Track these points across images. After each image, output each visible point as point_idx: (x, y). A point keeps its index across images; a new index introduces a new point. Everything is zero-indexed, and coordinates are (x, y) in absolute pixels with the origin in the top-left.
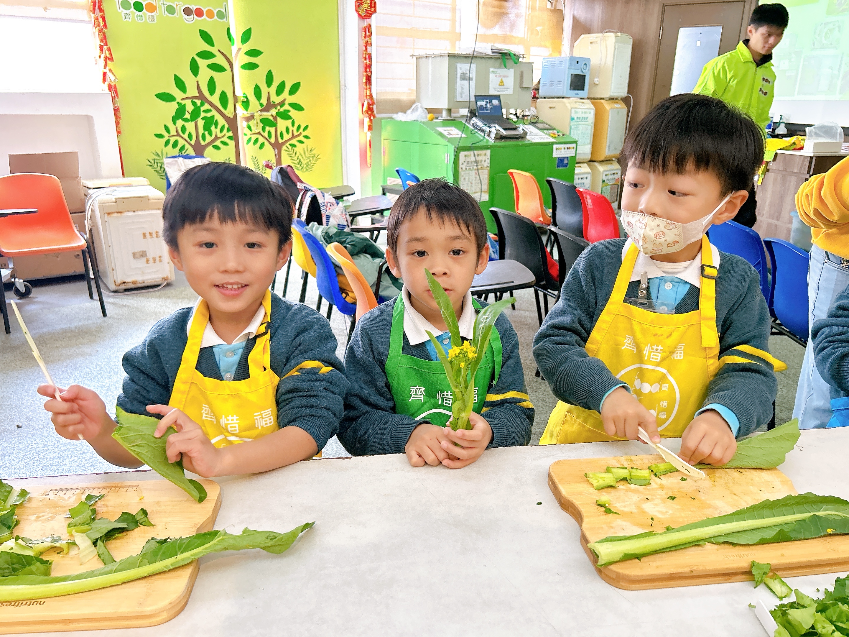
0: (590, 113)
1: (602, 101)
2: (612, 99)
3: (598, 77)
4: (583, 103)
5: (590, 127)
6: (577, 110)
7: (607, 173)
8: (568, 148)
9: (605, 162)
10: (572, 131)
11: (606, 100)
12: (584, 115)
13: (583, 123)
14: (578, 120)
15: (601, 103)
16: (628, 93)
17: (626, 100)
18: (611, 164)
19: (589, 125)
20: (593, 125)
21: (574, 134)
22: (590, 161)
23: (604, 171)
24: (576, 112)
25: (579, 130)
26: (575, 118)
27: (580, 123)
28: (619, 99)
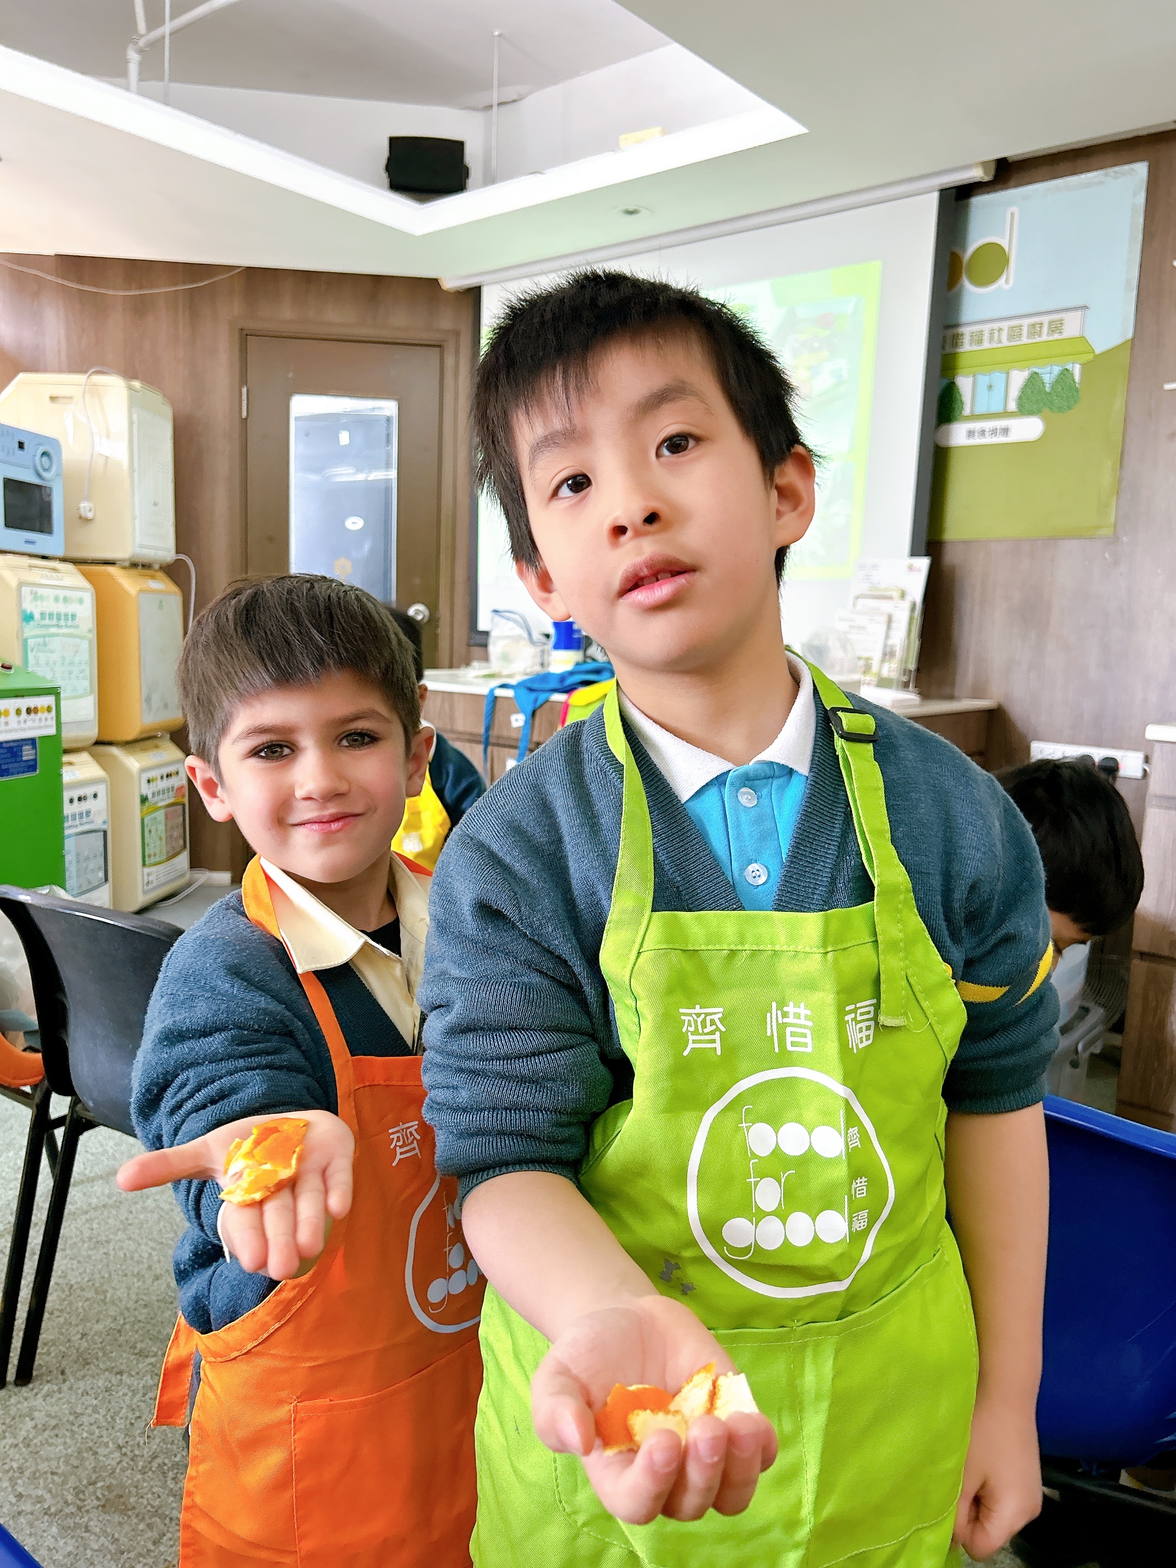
0: (81, 601)
1: (110, 569)
2: (134, 565)
3: (88, 499)
4: (54, 570)
5: (85, 645)
6: (41, 591)
7: (150, 775)
8: (29, 711)
9: (142, 744)
10: (31, 656)
11: (124, 568)
12: (61, 608)
13: (65, 630)
14: (47, 622)
15: (110, 576)
16: (177, 552)
17: (173, 571)
18: (157, 747)
19: (83, 638)
20: (93, 636)
21: (37, 664)
22: (98, 743)
23: (143, 770)
24: (36, 597)
25: (52, 652)
26: (37, 616)
27: (53, 630)
28: (157, 566)
